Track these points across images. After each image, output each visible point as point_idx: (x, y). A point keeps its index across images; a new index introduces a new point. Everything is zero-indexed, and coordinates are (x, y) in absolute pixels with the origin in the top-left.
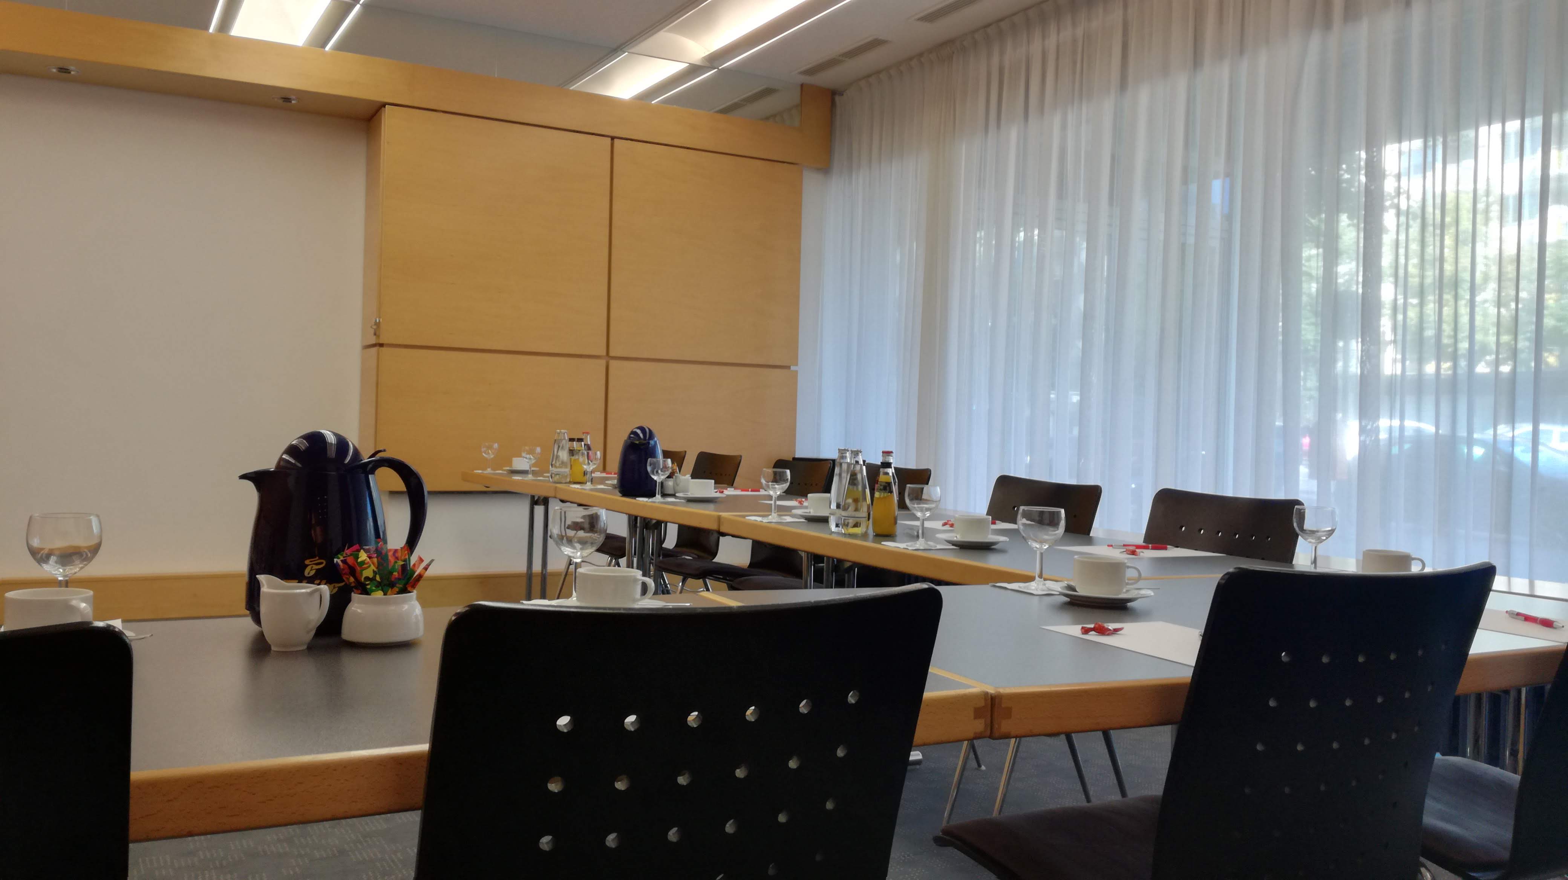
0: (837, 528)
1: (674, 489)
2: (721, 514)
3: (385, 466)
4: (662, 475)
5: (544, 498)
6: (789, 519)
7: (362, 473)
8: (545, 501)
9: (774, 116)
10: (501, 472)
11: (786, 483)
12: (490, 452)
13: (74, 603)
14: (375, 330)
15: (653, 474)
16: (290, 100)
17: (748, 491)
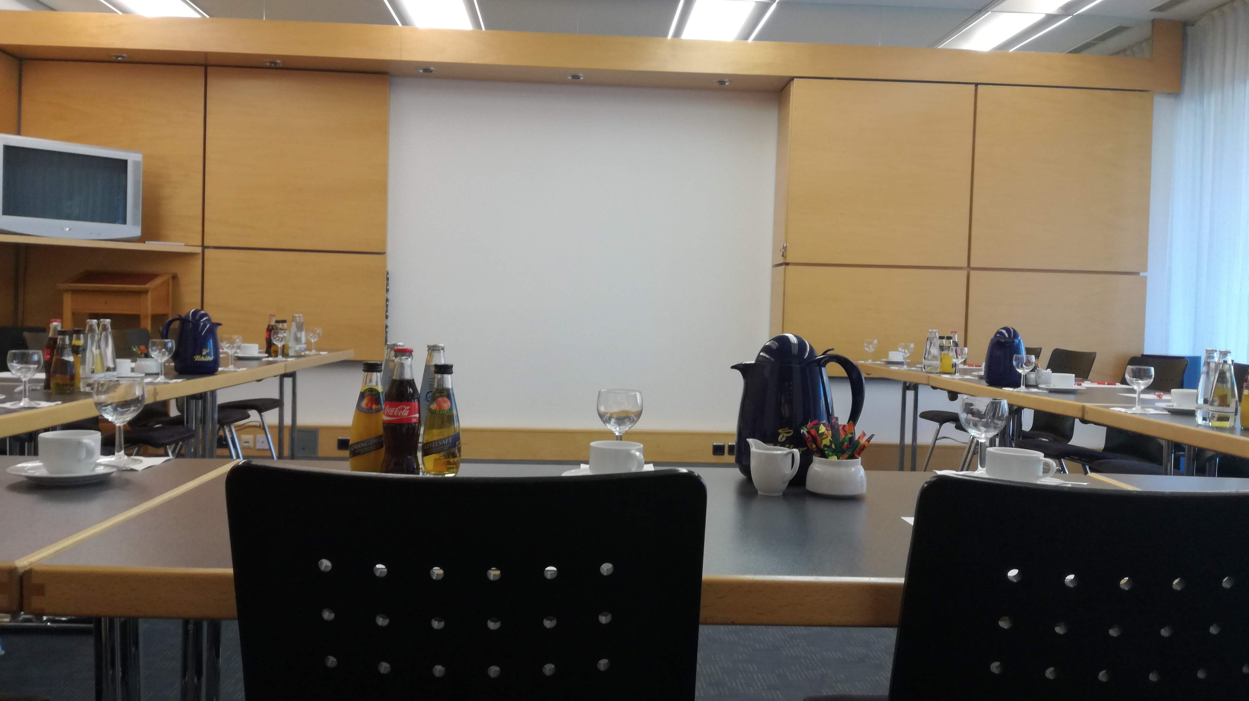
0: (1204, 421)
1: (1036, 382)
2: (1085, 404)
3: (834, 361)
4: (1027, 369)
5: (915, 384)
6: (1152, 411)
7: (818, 366)
8: (915, 387)
9: (1124, 50)
10: (879, 362)
11: (1150, 379)
12: (871, 346)
13: (633, 452)
14: (783, 253)
15: (1019, 368)
16: (724, 83)
17: (1105, 384)
